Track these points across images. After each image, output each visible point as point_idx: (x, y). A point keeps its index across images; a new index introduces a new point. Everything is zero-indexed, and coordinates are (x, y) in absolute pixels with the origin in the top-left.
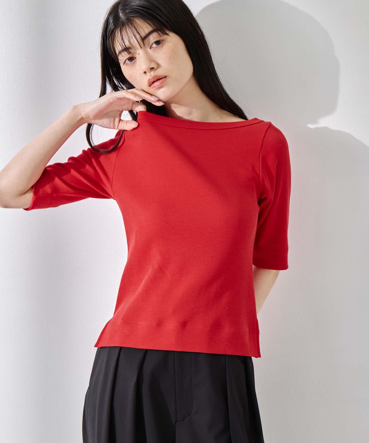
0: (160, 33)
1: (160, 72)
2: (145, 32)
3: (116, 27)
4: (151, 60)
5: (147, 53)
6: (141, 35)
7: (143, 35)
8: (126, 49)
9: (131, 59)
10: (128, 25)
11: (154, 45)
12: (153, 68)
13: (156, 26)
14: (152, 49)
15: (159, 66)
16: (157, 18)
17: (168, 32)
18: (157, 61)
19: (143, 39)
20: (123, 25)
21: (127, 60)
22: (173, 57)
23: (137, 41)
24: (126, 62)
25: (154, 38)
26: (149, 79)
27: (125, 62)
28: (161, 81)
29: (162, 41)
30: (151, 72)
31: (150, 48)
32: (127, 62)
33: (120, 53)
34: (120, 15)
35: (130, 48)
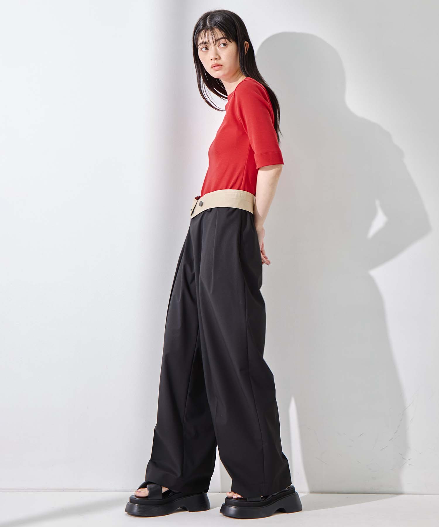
0: (227, 40)
1: (220, 62)
2: (218, 37)
3: (203, 28)
4: (217, 54)
5: (216, 49)
7: (217, 38)
8: (205, 43)
9: (206, 48)
11: (222, 46)
12: (217, 59)
14: (220, 47)
15: (220, 58)
17: (231, 41)
18: (220, 55)
19: (216, 41)
20: (207, 29)
23: (213, 41)
24: (202, 49)
25: (223, 41)
26: (213, 65)
28: (218, 67)
29: (227, 44)
30: (215, 60)
33: (200, 44)
34: (207, 22)
35: (207, 43)
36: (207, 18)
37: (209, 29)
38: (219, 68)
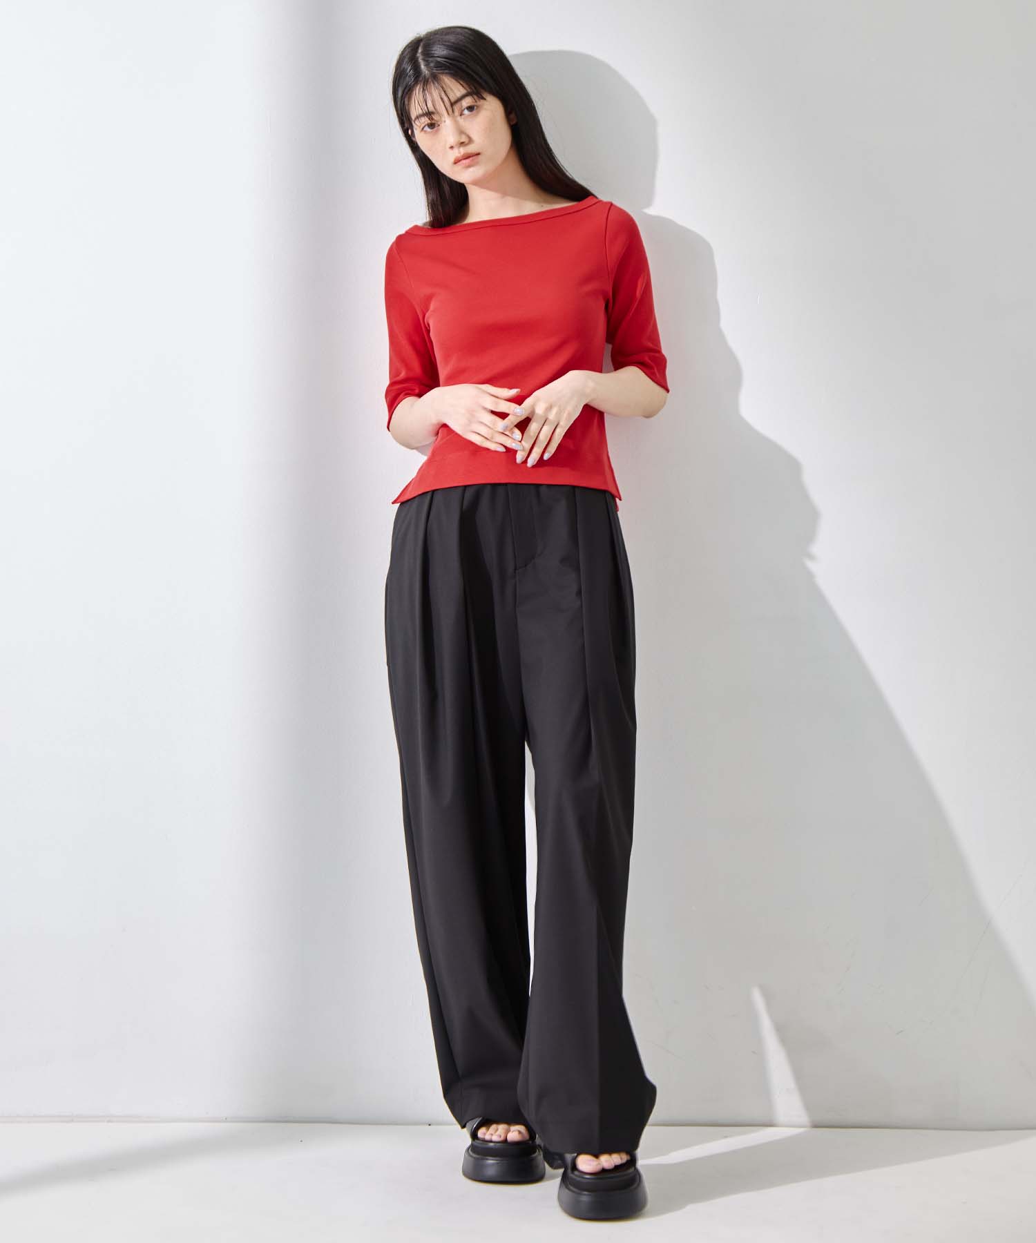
0: (475, 97)
1: (471, 149)
2: (455, 94)
3: (416, 82)
4: (461, 132)
5: (456, 122)
6: (450, 97)
7: (453, 100)
8: (429, 114)
9: (432, 126)
10: (434, 83)
11: (466, 112)
12: (462, 143)
13: (470, 88)
14: (463, 116)
15: (470, 140)
16: (472, 76)
17: (486, 95)
18: (468, 133)
19: (452, 104)
20: (426, 82)
21: (427, 127)
22: (490, 129)
23: (445, 106)
24: (425, 129)
25: (467, 102)
26: (457, 157)
27: (423, 129)
28: (471, 159)
29: (478, 107)
30: (460, 147)
31: (461, 115)
32: (427, 129)
33: (417, 117)
34: (420, 66)
35: (433, 113)
36: (418, 55)
37: (430, 80)
38: (473, 160)
